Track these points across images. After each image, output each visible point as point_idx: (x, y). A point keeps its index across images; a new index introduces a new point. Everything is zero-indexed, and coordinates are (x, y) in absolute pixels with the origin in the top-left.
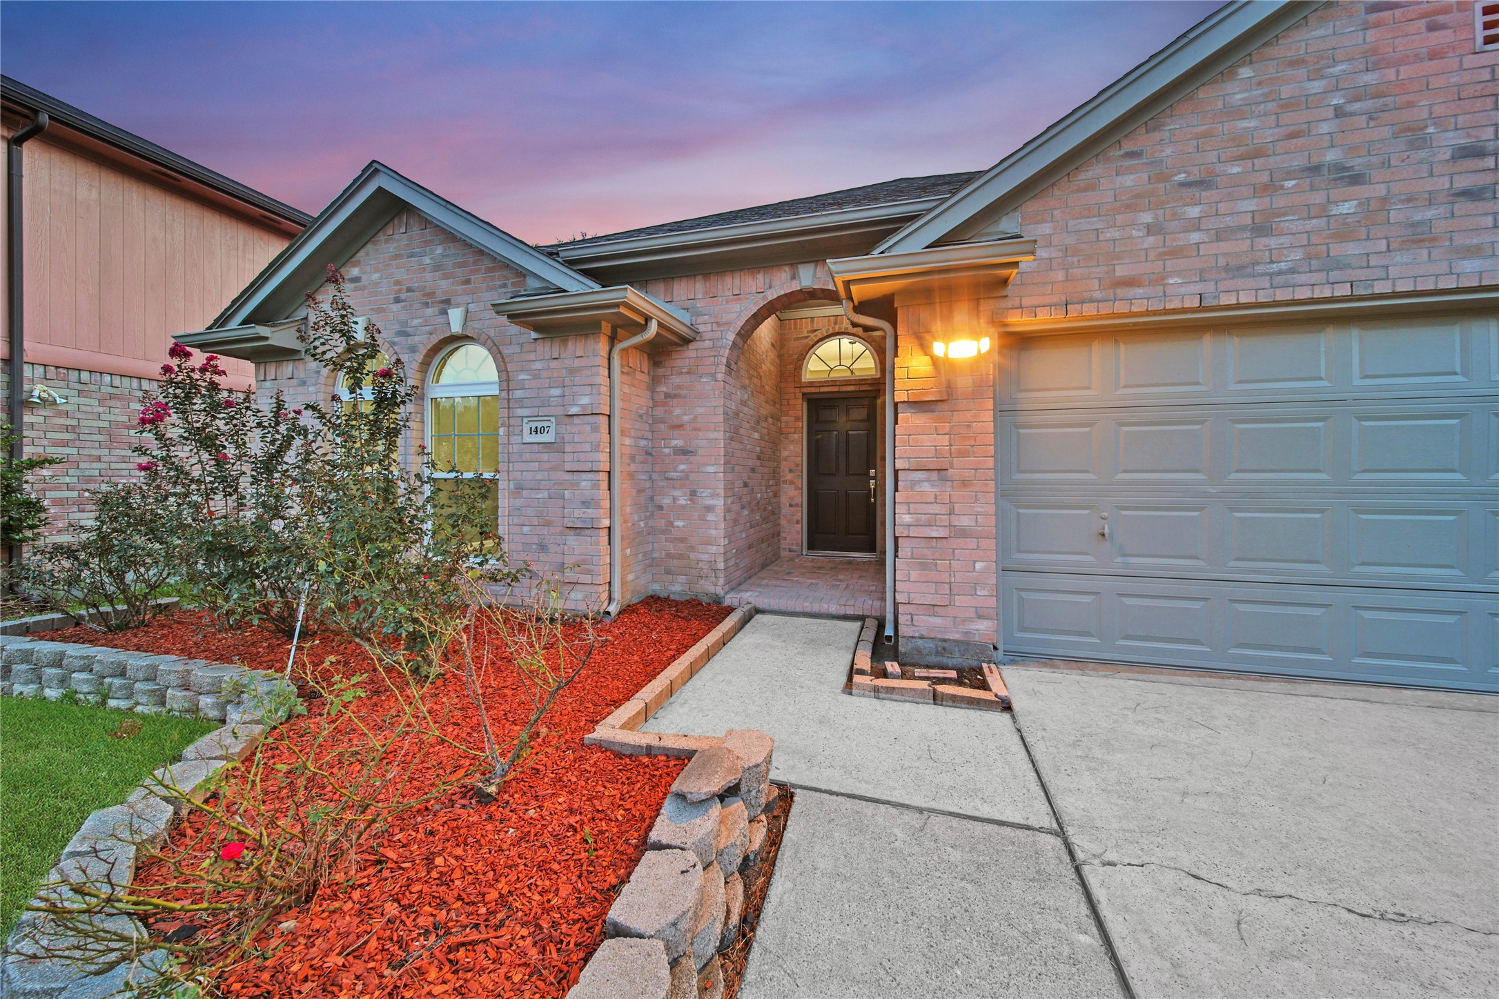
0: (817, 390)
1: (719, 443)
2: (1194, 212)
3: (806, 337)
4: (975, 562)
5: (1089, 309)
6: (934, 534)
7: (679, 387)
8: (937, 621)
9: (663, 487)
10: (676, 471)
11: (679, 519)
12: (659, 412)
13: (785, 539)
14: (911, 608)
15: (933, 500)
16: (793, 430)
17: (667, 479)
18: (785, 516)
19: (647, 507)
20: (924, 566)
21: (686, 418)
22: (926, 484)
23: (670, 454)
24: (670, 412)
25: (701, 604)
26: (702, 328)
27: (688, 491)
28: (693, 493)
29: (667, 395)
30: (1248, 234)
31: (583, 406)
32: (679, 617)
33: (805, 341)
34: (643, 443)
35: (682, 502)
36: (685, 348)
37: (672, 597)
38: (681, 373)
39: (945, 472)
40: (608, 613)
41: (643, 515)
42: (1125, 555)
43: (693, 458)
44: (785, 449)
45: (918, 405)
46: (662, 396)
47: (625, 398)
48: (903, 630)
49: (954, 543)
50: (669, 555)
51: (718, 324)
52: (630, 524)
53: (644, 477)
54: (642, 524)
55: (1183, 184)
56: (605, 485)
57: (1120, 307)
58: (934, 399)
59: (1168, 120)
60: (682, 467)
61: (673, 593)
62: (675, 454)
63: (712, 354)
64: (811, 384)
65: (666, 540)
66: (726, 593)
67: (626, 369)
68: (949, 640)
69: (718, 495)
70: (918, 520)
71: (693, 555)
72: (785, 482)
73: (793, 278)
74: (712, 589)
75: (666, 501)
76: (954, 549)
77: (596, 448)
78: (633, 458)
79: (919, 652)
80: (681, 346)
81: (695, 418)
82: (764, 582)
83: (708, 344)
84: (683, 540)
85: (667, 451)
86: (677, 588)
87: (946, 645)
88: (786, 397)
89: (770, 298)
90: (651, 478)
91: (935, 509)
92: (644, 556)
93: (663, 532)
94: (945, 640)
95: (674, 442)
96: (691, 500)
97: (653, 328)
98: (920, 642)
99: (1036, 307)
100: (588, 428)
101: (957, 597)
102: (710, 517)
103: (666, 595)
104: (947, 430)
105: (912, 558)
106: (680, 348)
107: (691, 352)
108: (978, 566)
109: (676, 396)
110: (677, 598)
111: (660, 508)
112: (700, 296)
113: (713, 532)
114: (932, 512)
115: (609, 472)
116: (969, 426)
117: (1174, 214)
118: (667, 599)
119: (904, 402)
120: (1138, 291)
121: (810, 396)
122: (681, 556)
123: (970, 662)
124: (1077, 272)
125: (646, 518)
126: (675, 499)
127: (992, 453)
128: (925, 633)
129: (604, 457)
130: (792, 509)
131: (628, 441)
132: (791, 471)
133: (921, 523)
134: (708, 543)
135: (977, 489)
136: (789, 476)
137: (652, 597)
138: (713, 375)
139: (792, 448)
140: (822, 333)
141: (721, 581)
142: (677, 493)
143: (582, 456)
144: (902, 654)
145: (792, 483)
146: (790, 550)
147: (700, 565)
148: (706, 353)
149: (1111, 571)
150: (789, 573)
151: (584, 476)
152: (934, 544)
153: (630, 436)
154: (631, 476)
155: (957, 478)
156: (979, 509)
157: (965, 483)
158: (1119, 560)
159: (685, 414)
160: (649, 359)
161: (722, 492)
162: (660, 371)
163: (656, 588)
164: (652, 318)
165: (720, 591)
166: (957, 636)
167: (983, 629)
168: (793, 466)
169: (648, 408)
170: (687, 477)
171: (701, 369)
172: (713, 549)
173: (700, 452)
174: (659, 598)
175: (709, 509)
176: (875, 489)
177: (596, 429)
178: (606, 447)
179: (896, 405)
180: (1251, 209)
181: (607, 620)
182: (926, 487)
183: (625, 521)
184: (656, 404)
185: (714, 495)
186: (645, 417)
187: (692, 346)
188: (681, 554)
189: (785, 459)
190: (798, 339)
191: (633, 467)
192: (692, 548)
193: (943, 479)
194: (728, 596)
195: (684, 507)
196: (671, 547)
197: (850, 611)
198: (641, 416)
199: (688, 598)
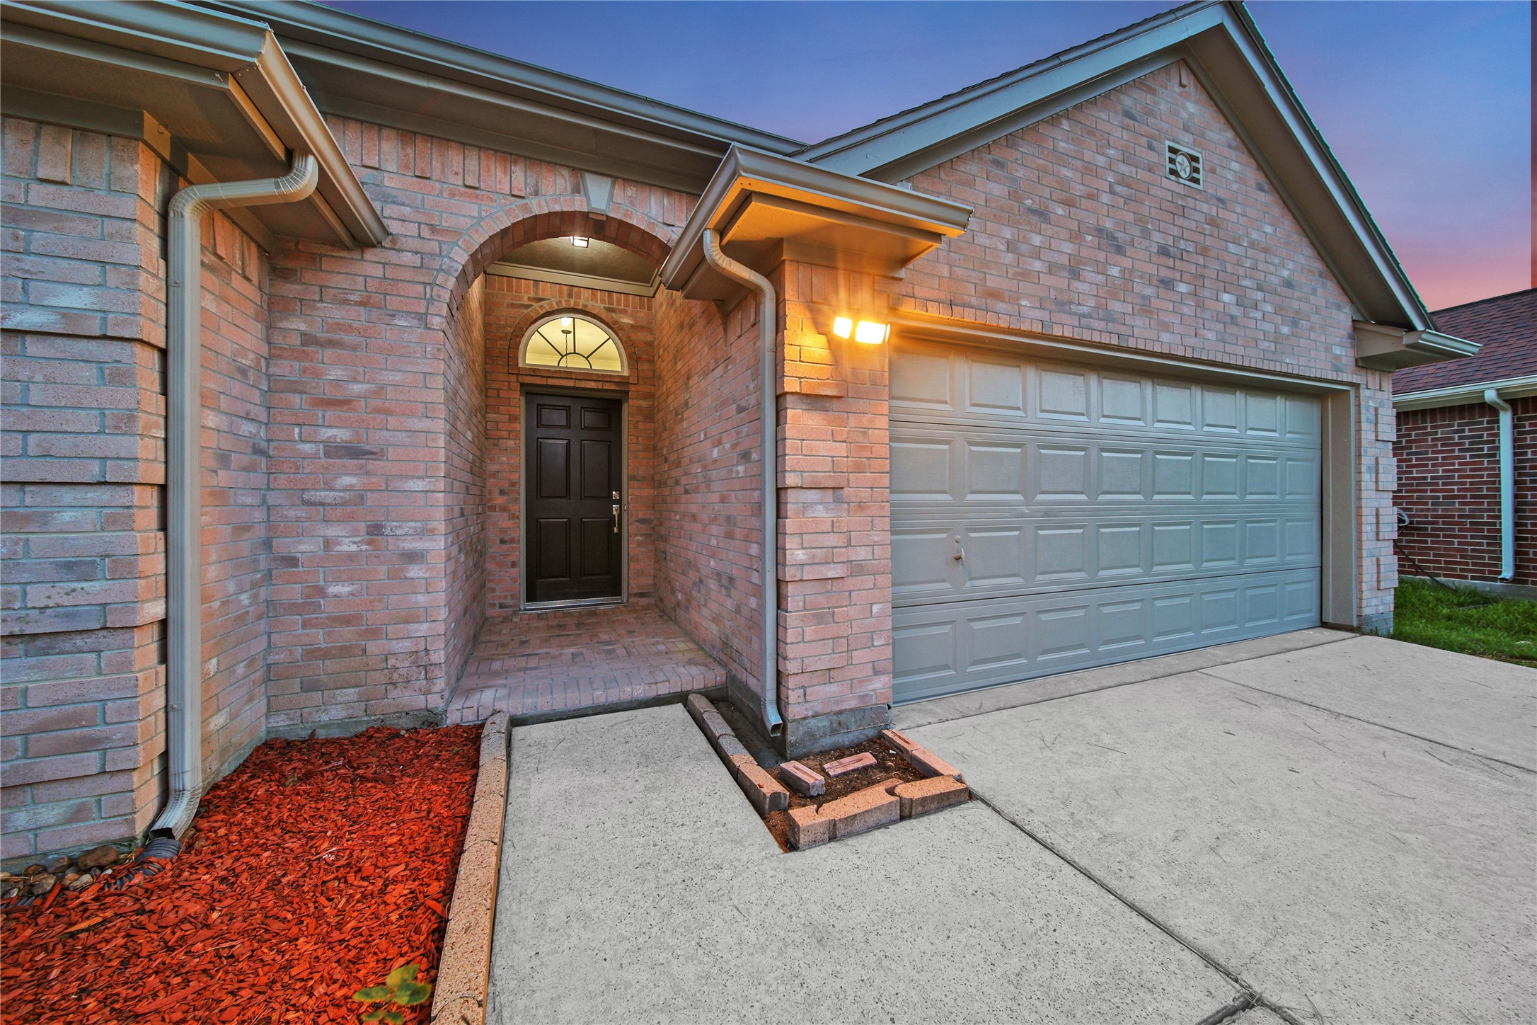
0: (544, 382)
1: (434, 440)
2: (1037, 240)
3: (528, 306)
4: (872, 604)
5: (969, 316)
6: (831, 574)
7: (340, 327)
8: (832, 689)
9: (298, 520)
10: (331, 489)
11: (338, 580)
12: (286, 369)
13: (494, 590)
14: (803, 679)
15: (830, 530)
16: (505, 434)
17: (310, 503)
18: (493, 557)
19: (256, 562)
20: (820, 619)
21: (357, 388)
22: (820, 507)
23: (316, 456)
24: (317, 374)
25: (396, 735)
26: (394, 227)
27: (362, 527)
28: (375, 530)
29: (307, 339)
30: (1066, 274)
31: (65, 313)
32: (364, 779)
33: (525, 311)
34: (247, 428)
35: (347, 546)
36: (357, 255)
37: (322, 734)
38: (346, 302)
39: (841, 492)
40: (167, 832)
41: (247, 580)
42: (972, 579)
43: (372, 465)
44: (492, 460)
45: (813, 400)
46: (296, 340)
47: (208, 322)
48: (794, 711)
49: (851, 583)
50: (314, 654)
51: (433, 228)
52: (217, 604)
53: (249, 501)
54: (245, 598)
55: (1030, 210)
56: (150, 517)
57: (991, 320)
58: (830, 394)
59: (1021, 142)
60: (347, 480)
61: (326, 726)
62: (328, 454)
63: (422, 279)
64: (535, 371)
65: (305, 625)
66: (449, 702)
67: (210, 259)
68: (845, 710)
69: (432, 531)
70: (814, 557)
71: (373, 647)
72: (493, 508)
73: (576, 190)
74: (419, 702)
75: (305, 548)
76: (850, 592)
77: (125, 423)
78: (224, 459)
79: (811, 735)
80: (346, 248)
81: (380, 391)
82: (497, 665)
83: (407, 258)
84: (347, 621)
85: (308, 448)
86: (337, 713)
87: (842, 718)
88: (495, 385)
89: (536, 211)
90: (264, 502)
91: (832, 540)
92: (249, 666)
93: (294, 608)
94: (840, 713)
95: (327, 433)
96: (369, 543)
97: (305, 180)
98: (812, 723)
99: (927, 300)
100: (88, 373)
101: (854, 653)
102: (415, 571)
103: (305, 734)
104: (844, 437)
105: (805, 609)
106: (344, 254)
107: (370, 265)
108: (876, 608)
109: (331, 343)
110: (336, 733)
111: (292, 561)
112: (392, 167)
113: (422, 599)
114: (828, 544)
115: (163, 489)
116: (865, 433)
117: (1025, 237)
118: (311, 743)
119: (795, 393)
120: (1002, 307)
121: (530, 389)
122: (345, 651)
123: (866, 732)
124: (959, 271)
125: (255, 585)
126: (328, 543)
127: (888, 469)
128: (819, 709)
129: (149, 449)
130: (505, 547)
131: (212, 420)
132: (502, 492)
133: (817, 560)
134: (410, 618)
135: (874, 513)
136: (500, 500)
137: (268, 745)
138: (422, 318)
139: (504, 459)
140: (550, 304)
141: (440, 684)
142: (332, 531)
143: (63, 445)
144: (793, 745)
145: (503, 509)
146: (501, 606)
147: (392, 661)
148: (407, 275)
149: (962, 596)
150: (523, 643)
151: (68, 495)
152: (829, 587)
153: (217, 409)
154: (218, 496)
155: (853, 499)
156: (876, 538)
157: (861, 506)
158: (968, 584)
159: (355, 381)
160: (260, 257)
161: (442, 527)
162: (290, 289)
163: (280, 722)
164: (307, 151)
165: (435, 702)
166: (853, 704)
167: (880, 685)
168: (506, 486)
169: (259, 357)
170: (361, 499)
171: (393, 302)
172: (423, 629)
173: (391, 453)
174: (289, 744)
175: (413, 557)
176: (620, 516)
177: (120, 377)
178: (157, 426)
179: (779, 398)
180: (1069, 251)
181: (165, 853)
182: (820, 511)
183: (205, 599)
184: (275, 353)
185: (424, 533)
186: (251, 374)
187: (370, 255)
188: (344, 648)
189: (494, 475)
190: (513, 306)
191: (224, 478)
192: (374, 633)
193: (839, 501)
194: (453, 707)
195: (351, 557)
196: (319, 638)
197: (663, 690)
198: (243, 372)
199: (362, 728)
